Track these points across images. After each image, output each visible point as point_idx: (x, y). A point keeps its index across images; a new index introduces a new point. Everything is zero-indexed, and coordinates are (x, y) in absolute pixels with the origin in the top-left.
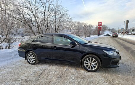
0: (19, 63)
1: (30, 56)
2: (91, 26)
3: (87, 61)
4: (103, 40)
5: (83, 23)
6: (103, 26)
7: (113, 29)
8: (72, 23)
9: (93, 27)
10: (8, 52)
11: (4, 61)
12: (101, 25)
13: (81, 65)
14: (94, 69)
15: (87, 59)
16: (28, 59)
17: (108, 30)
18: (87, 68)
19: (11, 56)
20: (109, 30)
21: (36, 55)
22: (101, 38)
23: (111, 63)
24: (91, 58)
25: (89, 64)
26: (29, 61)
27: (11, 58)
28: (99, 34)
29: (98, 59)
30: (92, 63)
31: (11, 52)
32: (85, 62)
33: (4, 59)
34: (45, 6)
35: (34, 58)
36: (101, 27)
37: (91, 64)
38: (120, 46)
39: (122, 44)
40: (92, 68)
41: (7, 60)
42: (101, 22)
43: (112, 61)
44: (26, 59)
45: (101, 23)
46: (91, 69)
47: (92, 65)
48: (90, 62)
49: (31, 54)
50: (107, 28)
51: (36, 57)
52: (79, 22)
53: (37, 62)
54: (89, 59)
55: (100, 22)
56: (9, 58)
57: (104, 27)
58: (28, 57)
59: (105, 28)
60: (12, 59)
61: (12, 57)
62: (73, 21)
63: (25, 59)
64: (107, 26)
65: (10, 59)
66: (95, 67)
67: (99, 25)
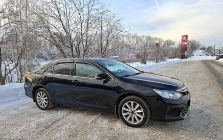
0: (25, 108)
1: (39, 95)
2: (169, 43)
3: (126, 107)
4: (187, 67)
5: (156, 39)
6: (192, 42)
7: (210, 48)
8: (138, 38)
9: (173, 44)
10: (13, 89)
11: (5, 102)
12: (187, 41)
13: (117, 113)
14: (138, 122)
15: (126, 104)
16: (38, 101)
17: (201, 49)
18: (127, 119)
19: (18, 94)
20: (203, 49)
21: (48, 94)
22: (184, 63)
23: (166, 113)
24: (132, 103)
25: (130, 112)
26: (39, 104)
27: (16, 98)
28: (183, 57)
29: (145, 104)
30: (134, 111)
31: (17, 87)
32: (123, 109)
33: (4, 100)
34: (81, 13)
35: (46, 100)
36: (186, 43)
37: (132, 112)
38: (213, 77)
39: (217, 75)
40: (135, 120)
41: (10, 101)
42: (187, 36)
43: (169, 108)
44: (35, 101)
45: (187, 38)
46: (132, 122)
47: (135, 114)
48: (131, 110)
49: (41, 92)
50: (199, 45)
51: (48, 97)
52: (149, 37)
53: (50, 106)
54: (130, 104)
55: (185, 36)
56: (13, 98)
57: (193, 44)
58: (37, 97)
59: (194, 47)
60: (19, 99)
61: (19, 96)
62: (139, 35)
63: (33, 100)
64: (198, 42)
65: (14, 100)
66: (139, 118)
67: (182, 40)
